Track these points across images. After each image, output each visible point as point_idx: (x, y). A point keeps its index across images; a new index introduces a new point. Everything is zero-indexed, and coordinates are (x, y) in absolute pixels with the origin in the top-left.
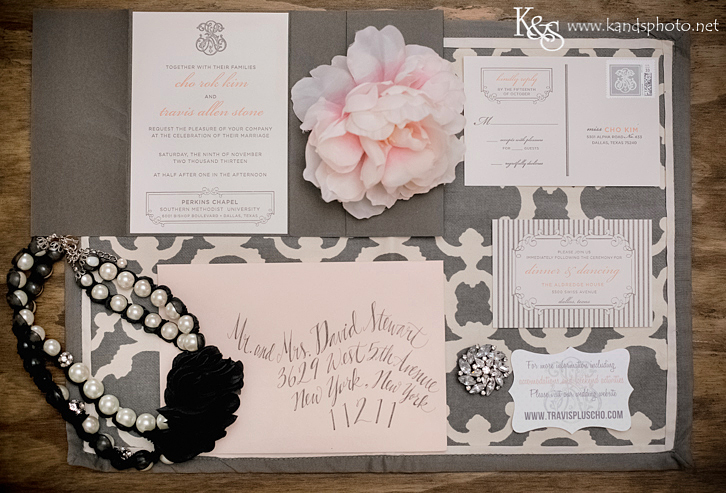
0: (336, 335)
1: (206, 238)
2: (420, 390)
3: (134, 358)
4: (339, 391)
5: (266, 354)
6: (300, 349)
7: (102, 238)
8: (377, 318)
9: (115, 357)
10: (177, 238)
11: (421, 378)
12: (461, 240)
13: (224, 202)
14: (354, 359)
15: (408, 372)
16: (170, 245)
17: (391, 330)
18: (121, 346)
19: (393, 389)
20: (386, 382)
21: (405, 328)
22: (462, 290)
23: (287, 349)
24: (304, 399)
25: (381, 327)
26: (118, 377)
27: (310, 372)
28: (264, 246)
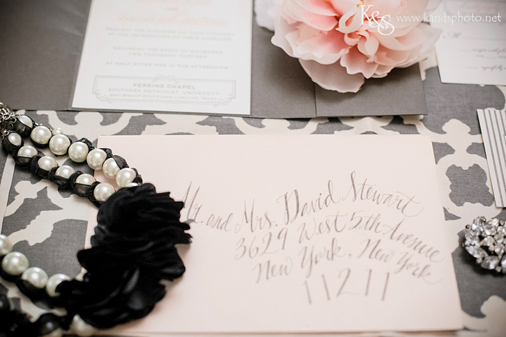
0: (309, 204)
1: (157, 115)
2: (420, 260)
3: (55, 225)
4: (314, 261)
5: (221, 225)
6: (264, 219)
7: (39, 113)
8: (358, 188)
9: (32, 222)
10: (124, 114)
11: (419, 247)
12: (444, 128)
13: (179, 87)
14: (333, 228)
15: (401, 240)
16: (115, 120)
17: (376, 198)
18: (42, 212)
19: (385, 258)
20: (374, 251)
21: (393, 198)
22: (453, 172)
23: (248, 218)
24: (269, 270)
25: (364, 196)
26: (31, 243)
27: (276, 243)
28: (222, 123)
